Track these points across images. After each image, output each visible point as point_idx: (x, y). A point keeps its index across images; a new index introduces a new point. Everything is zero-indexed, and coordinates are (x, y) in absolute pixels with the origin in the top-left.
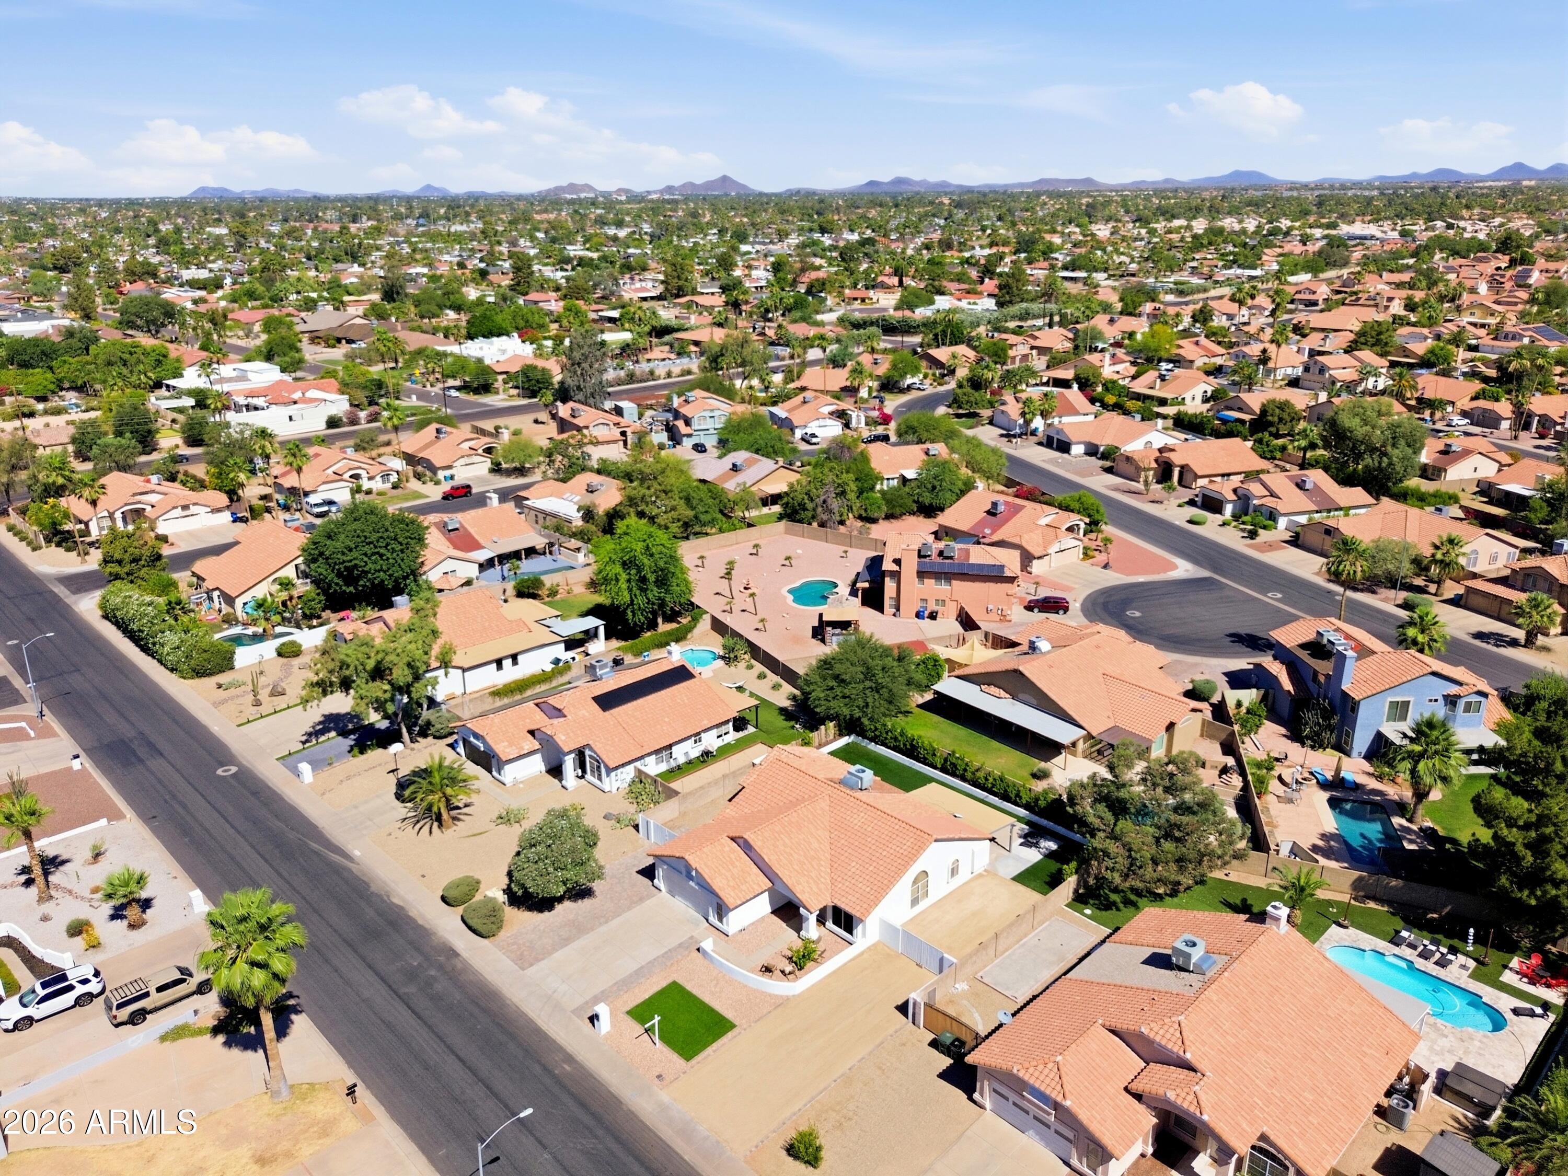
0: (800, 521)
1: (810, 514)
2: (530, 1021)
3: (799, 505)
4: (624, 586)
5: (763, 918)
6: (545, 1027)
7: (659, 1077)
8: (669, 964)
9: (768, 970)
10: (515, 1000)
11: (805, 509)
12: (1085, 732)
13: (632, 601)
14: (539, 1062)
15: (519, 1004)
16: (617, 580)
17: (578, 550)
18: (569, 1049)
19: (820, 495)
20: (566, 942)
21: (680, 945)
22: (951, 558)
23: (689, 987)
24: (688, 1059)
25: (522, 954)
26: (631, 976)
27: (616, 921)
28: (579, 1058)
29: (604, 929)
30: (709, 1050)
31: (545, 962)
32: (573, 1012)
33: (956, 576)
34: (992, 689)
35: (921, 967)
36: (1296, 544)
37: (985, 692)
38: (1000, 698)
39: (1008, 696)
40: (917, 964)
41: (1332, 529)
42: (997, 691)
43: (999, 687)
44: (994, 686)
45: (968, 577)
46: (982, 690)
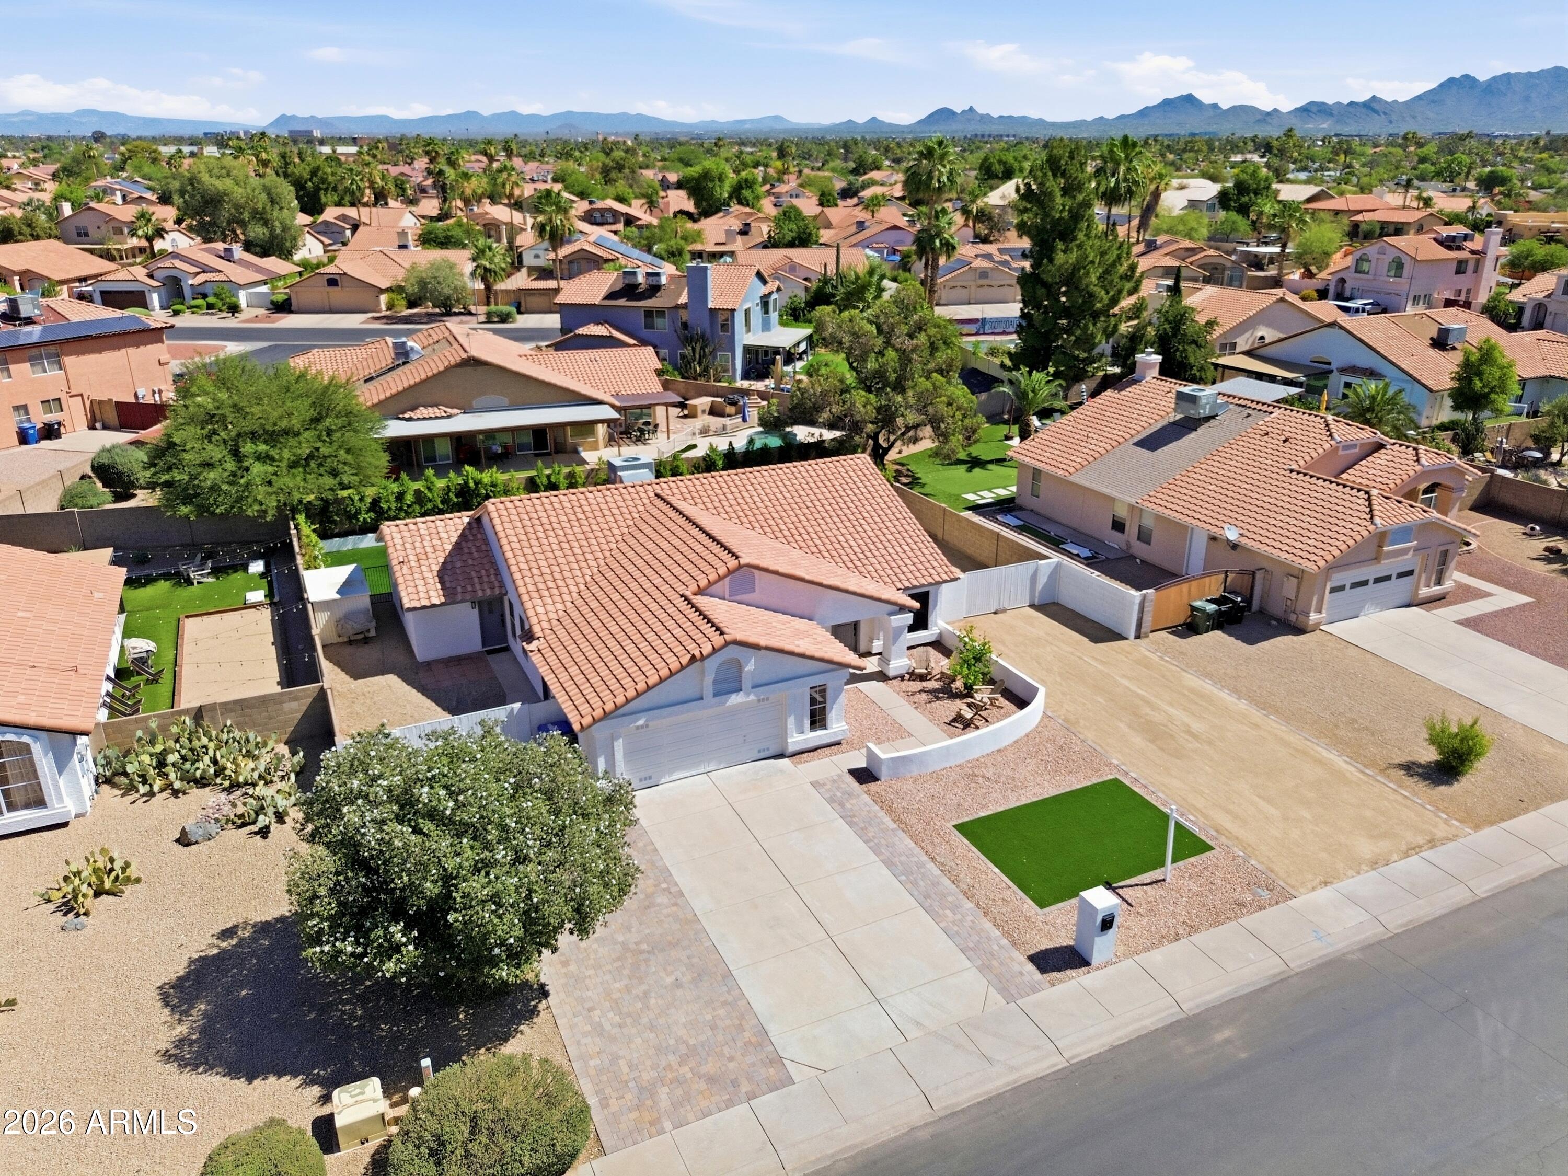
22: (30, 320)
33: (66, 347)
34: (422, 412)
35: (1004, 611)
36: (291, 312)
37: (419, 419)
38: (449, 417)
39: (456, 411)
40: (995, 613)
41: (337, 277)
42: (431, 412)
43: (436, 405)
44: (425, 406)
45: (90, 343)
46: (410, 419)
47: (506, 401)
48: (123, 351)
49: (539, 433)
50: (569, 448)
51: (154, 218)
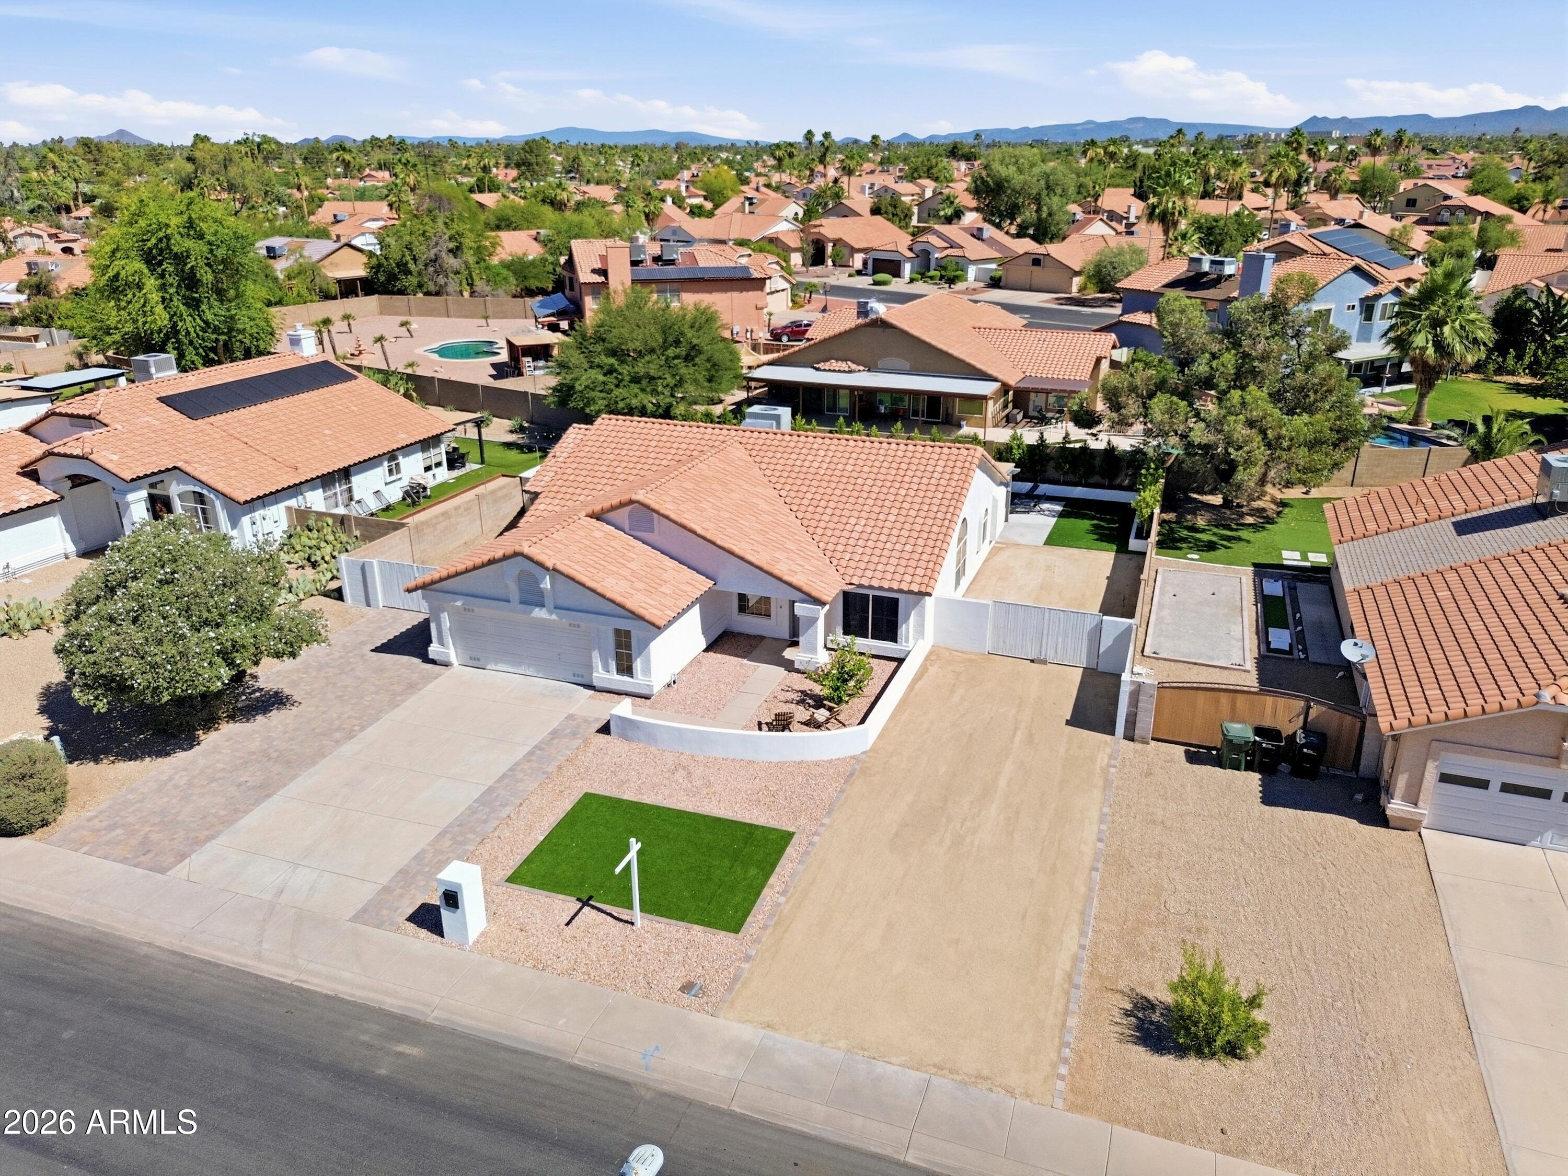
0: (402, 292)
1: (414, 280)
2: (237, 975)
3: (398, 265)
4: (155, 297)
5: (696, 661)
6: (289, 976)
7: (687, 988)
8: (551, 768)
9: (782, 723)
10: (163, 941)
11: (408, 272)
12: (998, 385)
13: (174, 326)
14: (314, 1065)
15: (179, 945)
16: (140, 287)
17: (36, 338)
18: (391, 1004)
19: (424, 252)
20: (265, 790)
21: (554, 734)
22: (672, 262)
23: (628, 795)
24: (736, 928)
25: (145, 842)
26: (472, 810)
27: (372, 732)
28: (434, 1016)
29: (348, 748)
30: (768, 896)
31: (222, 839)
32: (355, 919)
33: (686, 285)
34: (834, 364)
35: (1044, 662)
36: (1000, 288)
37: (825, 370)
38: (850, 372)
39: (862, 368)
40: (1032, 661)
41: (1041, 257)
42: (843, 366)
43: (845, 360)
44: (837, 360)
45: (703, 285)
46: (818, 369)
47: (907, 365)
48: (729, 294)
49: (935, 400)
50: (954, 420)
51: (957, 201)
